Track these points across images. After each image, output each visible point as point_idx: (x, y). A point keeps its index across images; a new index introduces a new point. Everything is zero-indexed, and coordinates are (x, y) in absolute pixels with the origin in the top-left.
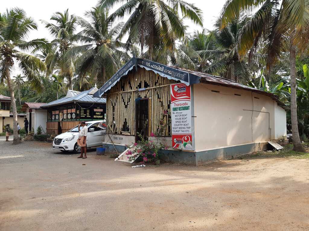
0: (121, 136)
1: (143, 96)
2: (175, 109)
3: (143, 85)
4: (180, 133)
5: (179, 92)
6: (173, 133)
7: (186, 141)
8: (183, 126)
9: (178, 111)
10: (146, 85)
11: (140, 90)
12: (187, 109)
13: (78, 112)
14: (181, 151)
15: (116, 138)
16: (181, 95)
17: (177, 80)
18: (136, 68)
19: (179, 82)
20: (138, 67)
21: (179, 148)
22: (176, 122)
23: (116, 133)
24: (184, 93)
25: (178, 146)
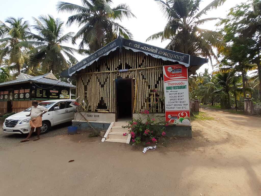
0: (97, 114)
2: (168, 88)
4: (176, 109)
5: (173, 73)
6: (166, 110)
7: (183, 117)
8: (179, 103)
9: (173, 90)
10: (128, 67)
11: (121, 71)
12: (183, 88)
13: (33, 92)
14: (175, 125)
15: (91, 116)
21: (174, 123)
22: (171, 100)
24: (180, 74)
25: (173, 121)
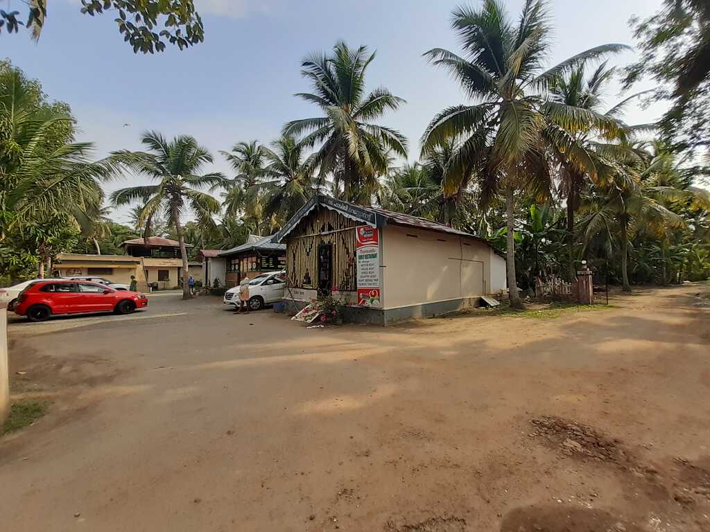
0: (302, 290)
1: (326, 240)
2: (361, 257)
3: (326, 228)
4: (367, 286)
5: (365, 236)
6: (359, 286)
8: (370, 278)
9: (365, 260)
10: (330, 228)
11: (323, 233)
12: (374, 257)
13: (259, 261)
14: (368, 308)
15: (297, 293)
16: (368, 239)
17: (362, 221)
18: (318, 209)
19: (365, 223)
20: (320, 206)
21: (365, 305)
22: (362, 273)
23: (296, 287)
24: (370, 237)
25: (364, 302)
